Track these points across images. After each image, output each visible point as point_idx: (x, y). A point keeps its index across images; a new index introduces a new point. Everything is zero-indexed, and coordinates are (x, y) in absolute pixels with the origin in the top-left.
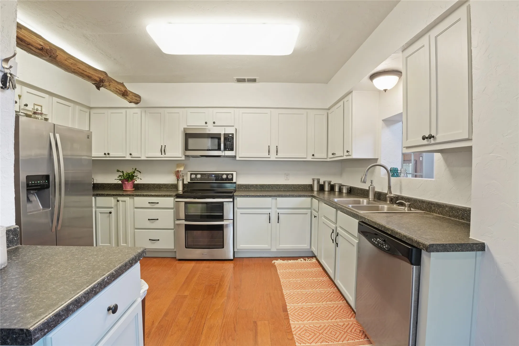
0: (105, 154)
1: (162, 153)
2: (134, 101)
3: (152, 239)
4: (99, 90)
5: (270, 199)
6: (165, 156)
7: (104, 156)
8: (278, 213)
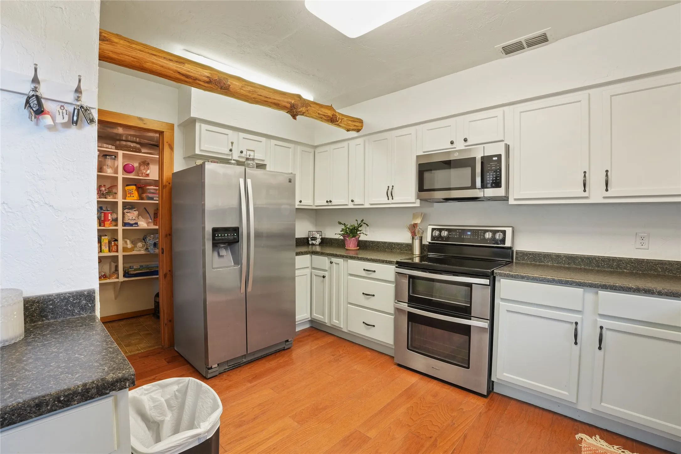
0: (327, 202)
1: (388, 197)
2: (352, 128)
3: (367, 323)
4: (295, 118)
5: (579, 291)
6: (393, 201)
7: (326, 204)
8: (601, 328)
